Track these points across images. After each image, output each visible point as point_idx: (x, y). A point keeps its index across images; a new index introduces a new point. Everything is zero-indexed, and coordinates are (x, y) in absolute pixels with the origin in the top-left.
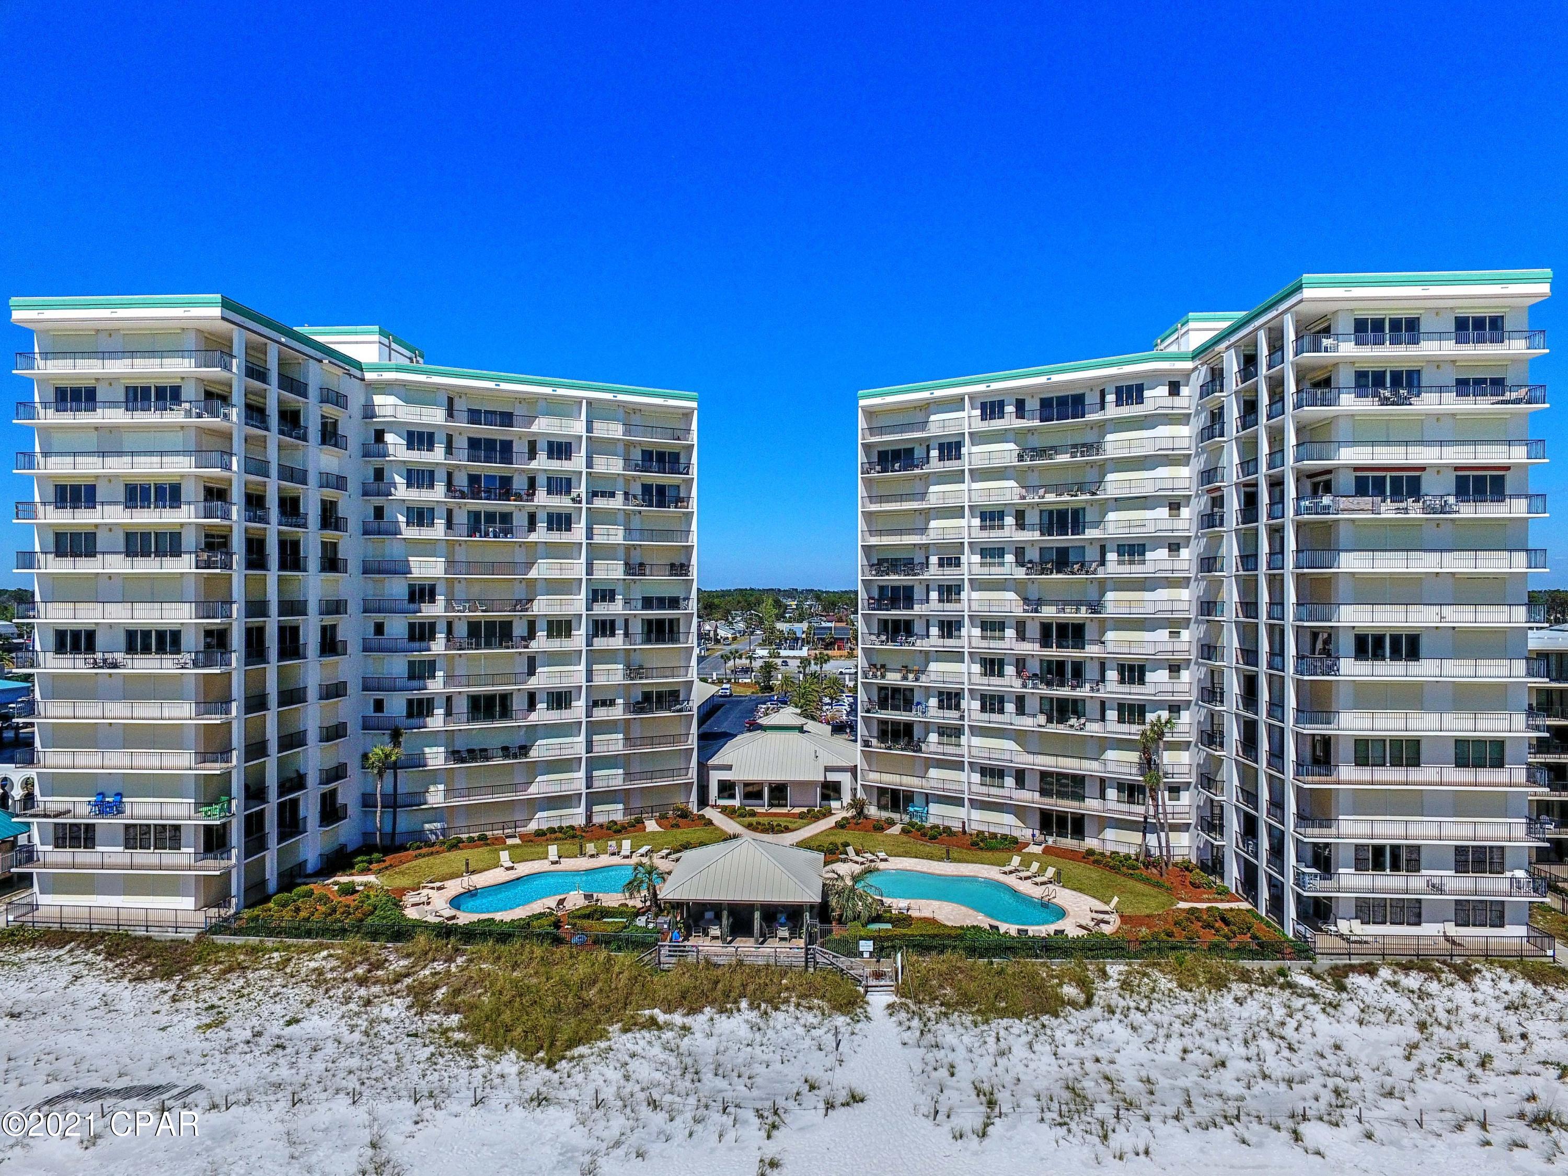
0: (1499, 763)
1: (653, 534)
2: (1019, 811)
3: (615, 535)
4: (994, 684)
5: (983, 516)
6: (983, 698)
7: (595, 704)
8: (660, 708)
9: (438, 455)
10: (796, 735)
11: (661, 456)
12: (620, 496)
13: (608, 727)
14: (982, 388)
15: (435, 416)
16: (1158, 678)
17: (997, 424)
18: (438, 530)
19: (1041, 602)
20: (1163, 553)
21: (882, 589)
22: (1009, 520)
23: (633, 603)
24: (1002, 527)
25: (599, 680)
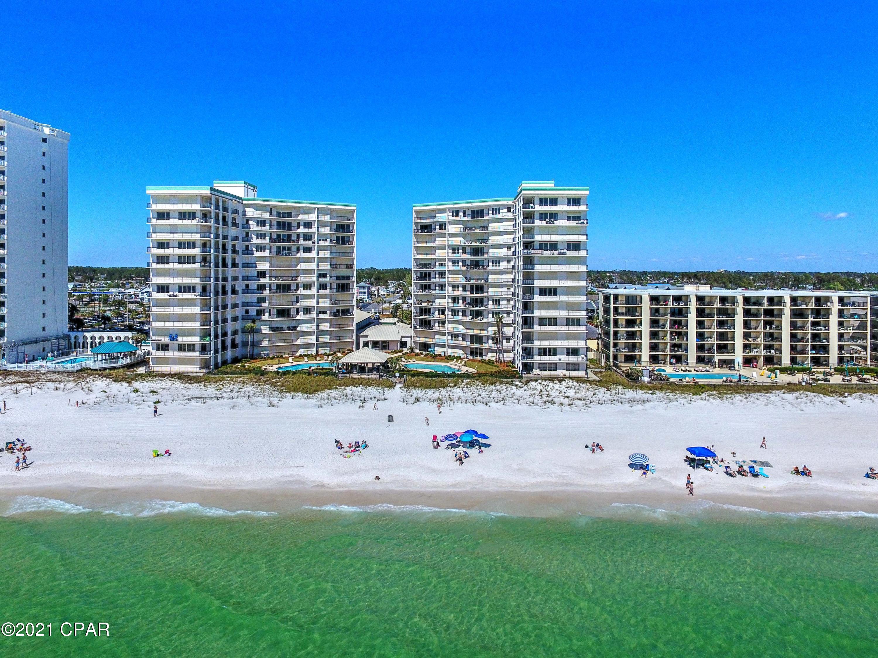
0: (578, 325)
1: (340, 254)
2: (463, 348)
3: (327, 254)
4: (456, 306)
5: (452, 249)
6: (452, 311)
7: (320, 313)
8: (342, 315)
9: (267, 228)
10: (393, 326)
11: (343, 226)
12: (328, 241)
13: (324, 321)
14: (452, 206)
15: (266, 215)
16: (503, 303)
17: (457, 218)
18: (267, 254)
19: (470, 279)
20: (505, 263)
21: (421, 274)
22: (461, 251)
23: (333, 278)
24: (458, 253)
25: (321, 304)
